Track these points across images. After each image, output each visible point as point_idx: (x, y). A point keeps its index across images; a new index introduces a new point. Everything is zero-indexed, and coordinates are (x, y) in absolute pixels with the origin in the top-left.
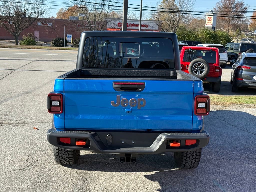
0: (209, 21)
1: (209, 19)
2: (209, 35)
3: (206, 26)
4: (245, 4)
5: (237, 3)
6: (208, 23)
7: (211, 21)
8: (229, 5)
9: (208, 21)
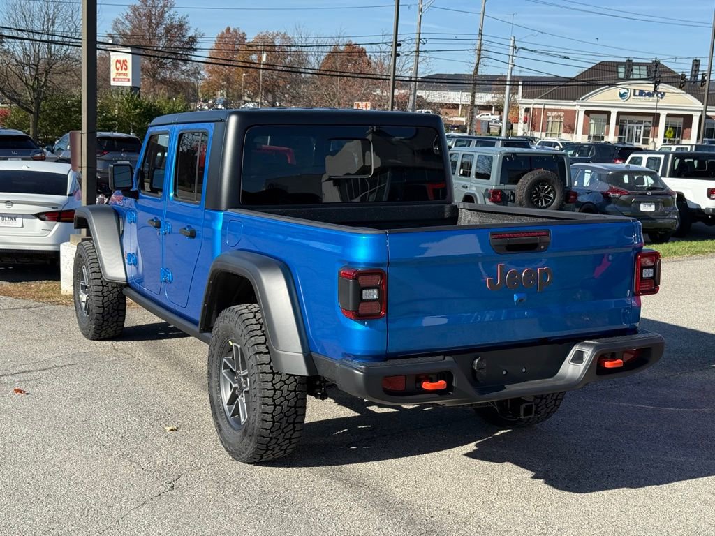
0: (120, 71)
1: (118, 65)
2: (138, 111)
3: (113, 83)
4: (190, 28)
5: (169, 22)
6: (118, 77)
7: (126, 70)
8: (150, 27)
9: (118, 69)
